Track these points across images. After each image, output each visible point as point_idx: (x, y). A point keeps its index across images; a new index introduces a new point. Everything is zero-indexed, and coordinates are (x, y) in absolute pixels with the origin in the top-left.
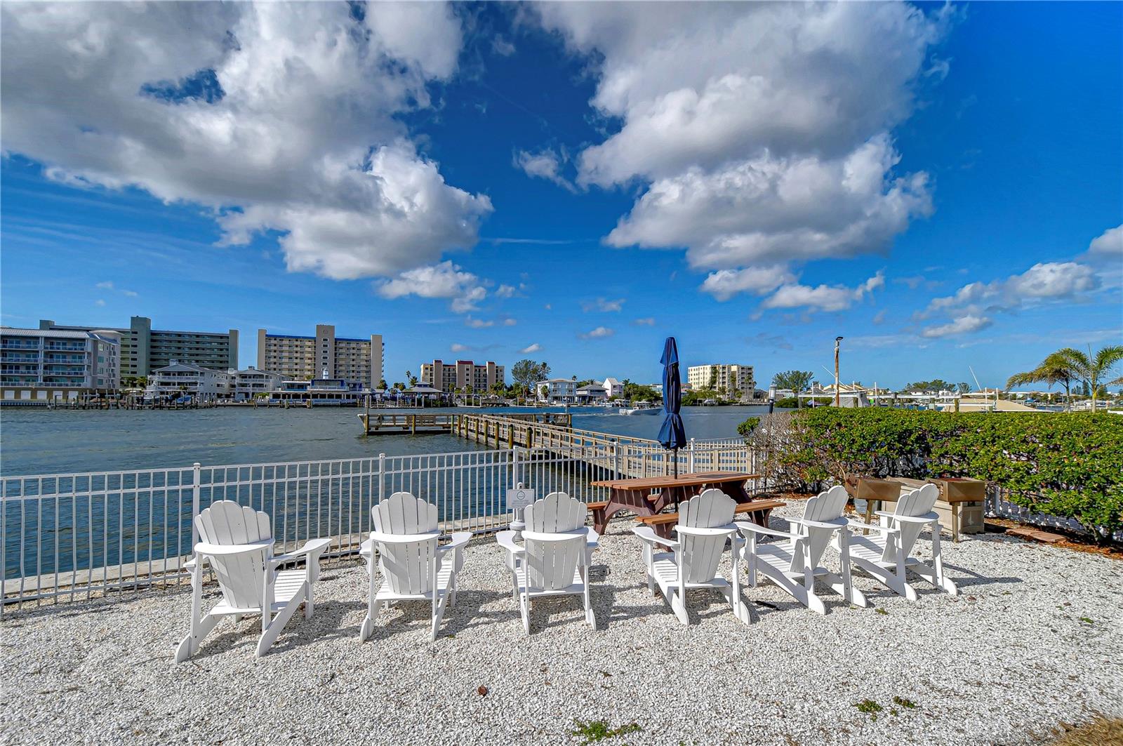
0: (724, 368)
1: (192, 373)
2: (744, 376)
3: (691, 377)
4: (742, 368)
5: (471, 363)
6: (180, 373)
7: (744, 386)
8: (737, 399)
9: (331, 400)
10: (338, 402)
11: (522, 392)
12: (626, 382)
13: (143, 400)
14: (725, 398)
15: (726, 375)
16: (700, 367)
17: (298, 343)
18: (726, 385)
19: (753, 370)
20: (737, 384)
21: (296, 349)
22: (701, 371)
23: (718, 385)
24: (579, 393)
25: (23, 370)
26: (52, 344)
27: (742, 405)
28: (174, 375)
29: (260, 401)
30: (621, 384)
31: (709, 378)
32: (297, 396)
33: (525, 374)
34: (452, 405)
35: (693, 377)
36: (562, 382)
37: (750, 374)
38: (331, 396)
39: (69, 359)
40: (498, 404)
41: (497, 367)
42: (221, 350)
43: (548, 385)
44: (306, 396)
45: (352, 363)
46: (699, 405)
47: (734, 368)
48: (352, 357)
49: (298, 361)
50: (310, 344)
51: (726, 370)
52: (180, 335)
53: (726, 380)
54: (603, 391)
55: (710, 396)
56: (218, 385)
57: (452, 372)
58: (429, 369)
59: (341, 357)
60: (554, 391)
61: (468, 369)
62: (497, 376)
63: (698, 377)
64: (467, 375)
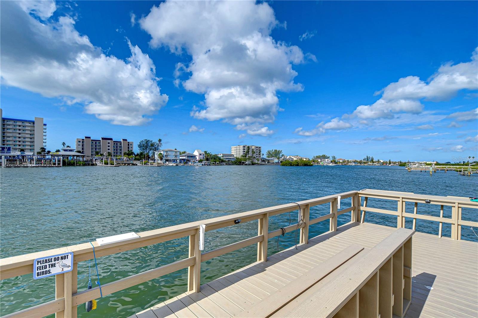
2: (258, 151)
3: (232, 151)
4: (257, 147)
5: (111, 139)
7: (257, 155)
11: (145, 157)
16: (237, 146)
19: (261, 148)
20: (254, 154)
22: (238, 148)
24: (180, 158)
30: (204, 153)
31: (243, 152)
33: (146, 147)
34: (93, 165)
35: (234, 151)
36: (171, 151)
37: (260, 150)
40: (129, 164)
41: (128, 142)
43: (162, 152)
45: (18, 135)
46: (243, 165)
47: (253, 147)
48: (18, 132)
51: (249, 148)
54: (194, 157)
57: (98, 144)
58: (81, 142)
59: (8, 131)
60: (166, 156)
61: (109, 143)
62: (128, 148)
63: (236, 151)
64: (109, 146)
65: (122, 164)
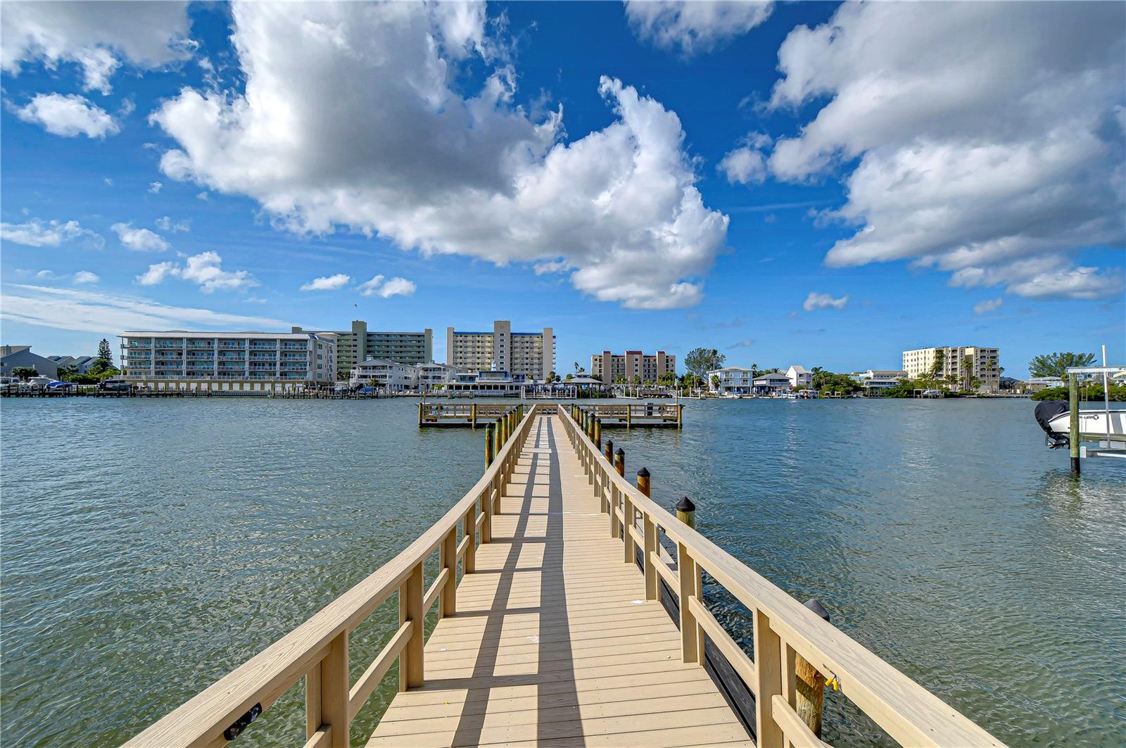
0: (954, 351)
1: (384, 367)
2: (986, 360)
3: (906, 364)
4: (981, 351)
5: (640, 353)
6: (374, 367)
7: (986, 373)
8: (974, 389)
9: (496, 391)
10: (502, 392)
11: (693, 382)
12: (816, 370)
13: (334, 390)
14: (957, 389)
15: (958, 360)
16: (920, 351)
17: (480, 339)
18: (958, 372)
19: (998, 353)
20: (974, 370)
21: (478, 344)
22: (921, 356)
23: (946, 371)
24: (757, 383)
25: (267, 367)
26: (286, 344)
27: (980, 397)
28: (370, 369)
29: (435, 392)
30: (810, 372)
31: (931, 364)
32: (467, 388)
33: (699, 364)
34: (611, 397)
35: (910, 363)
36: (736, 370)
37: (994, 357)
38: (496, 387)
39: (297, 357)
40: (661, 396)
41: (667, 357)
42: (419, 347)
43: (718, 374)
44: (475, 387)
45: (526, 356)
46: (916, 397)
47: (970, 352)
48: (526, 350)
49: (480, 355)
50: (489, 339)
51: (958, 354)
52: (388, 336)
53: (958, 366)
54: (787, 381)
55: (931, 386)
56: (406, 378)
57: (621, 362)
58: (598, 360)
59: (516, 350)
60: (725, 380)
61: (637, 360)
62: (667, 366)
63: (916, 363)
64: (637, 365)
65: (651, 395)
